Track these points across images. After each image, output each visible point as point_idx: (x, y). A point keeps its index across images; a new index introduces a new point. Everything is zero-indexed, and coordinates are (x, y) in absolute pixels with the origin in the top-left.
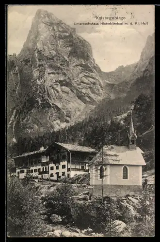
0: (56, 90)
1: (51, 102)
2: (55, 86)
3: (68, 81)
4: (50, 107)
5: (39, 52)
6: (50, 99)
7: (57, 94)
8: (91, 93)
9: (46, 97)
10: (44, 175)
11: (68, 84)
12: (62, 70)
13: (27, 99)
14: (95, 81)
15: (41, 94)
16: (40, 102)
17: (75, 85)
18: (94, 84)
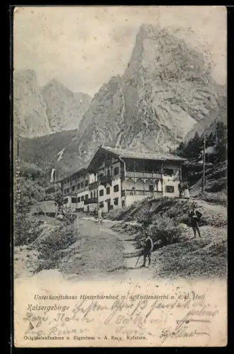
0: (165, 110)
1: (160, 123)
2: (163, 106)
3: (178, 98)
4: (158, 128)
5: (145, 70)
6: (158, 119)
7: (167, 114)
8: (205, 109)
9: (154, 118)
10: (90, 205)
11: (177, 102)
12: (170, 86)
13: (133, 122)
14: (209, 95)
15: (148, 116)
16: (147, 125)
17: (187, 102)
18: (209, 99)
